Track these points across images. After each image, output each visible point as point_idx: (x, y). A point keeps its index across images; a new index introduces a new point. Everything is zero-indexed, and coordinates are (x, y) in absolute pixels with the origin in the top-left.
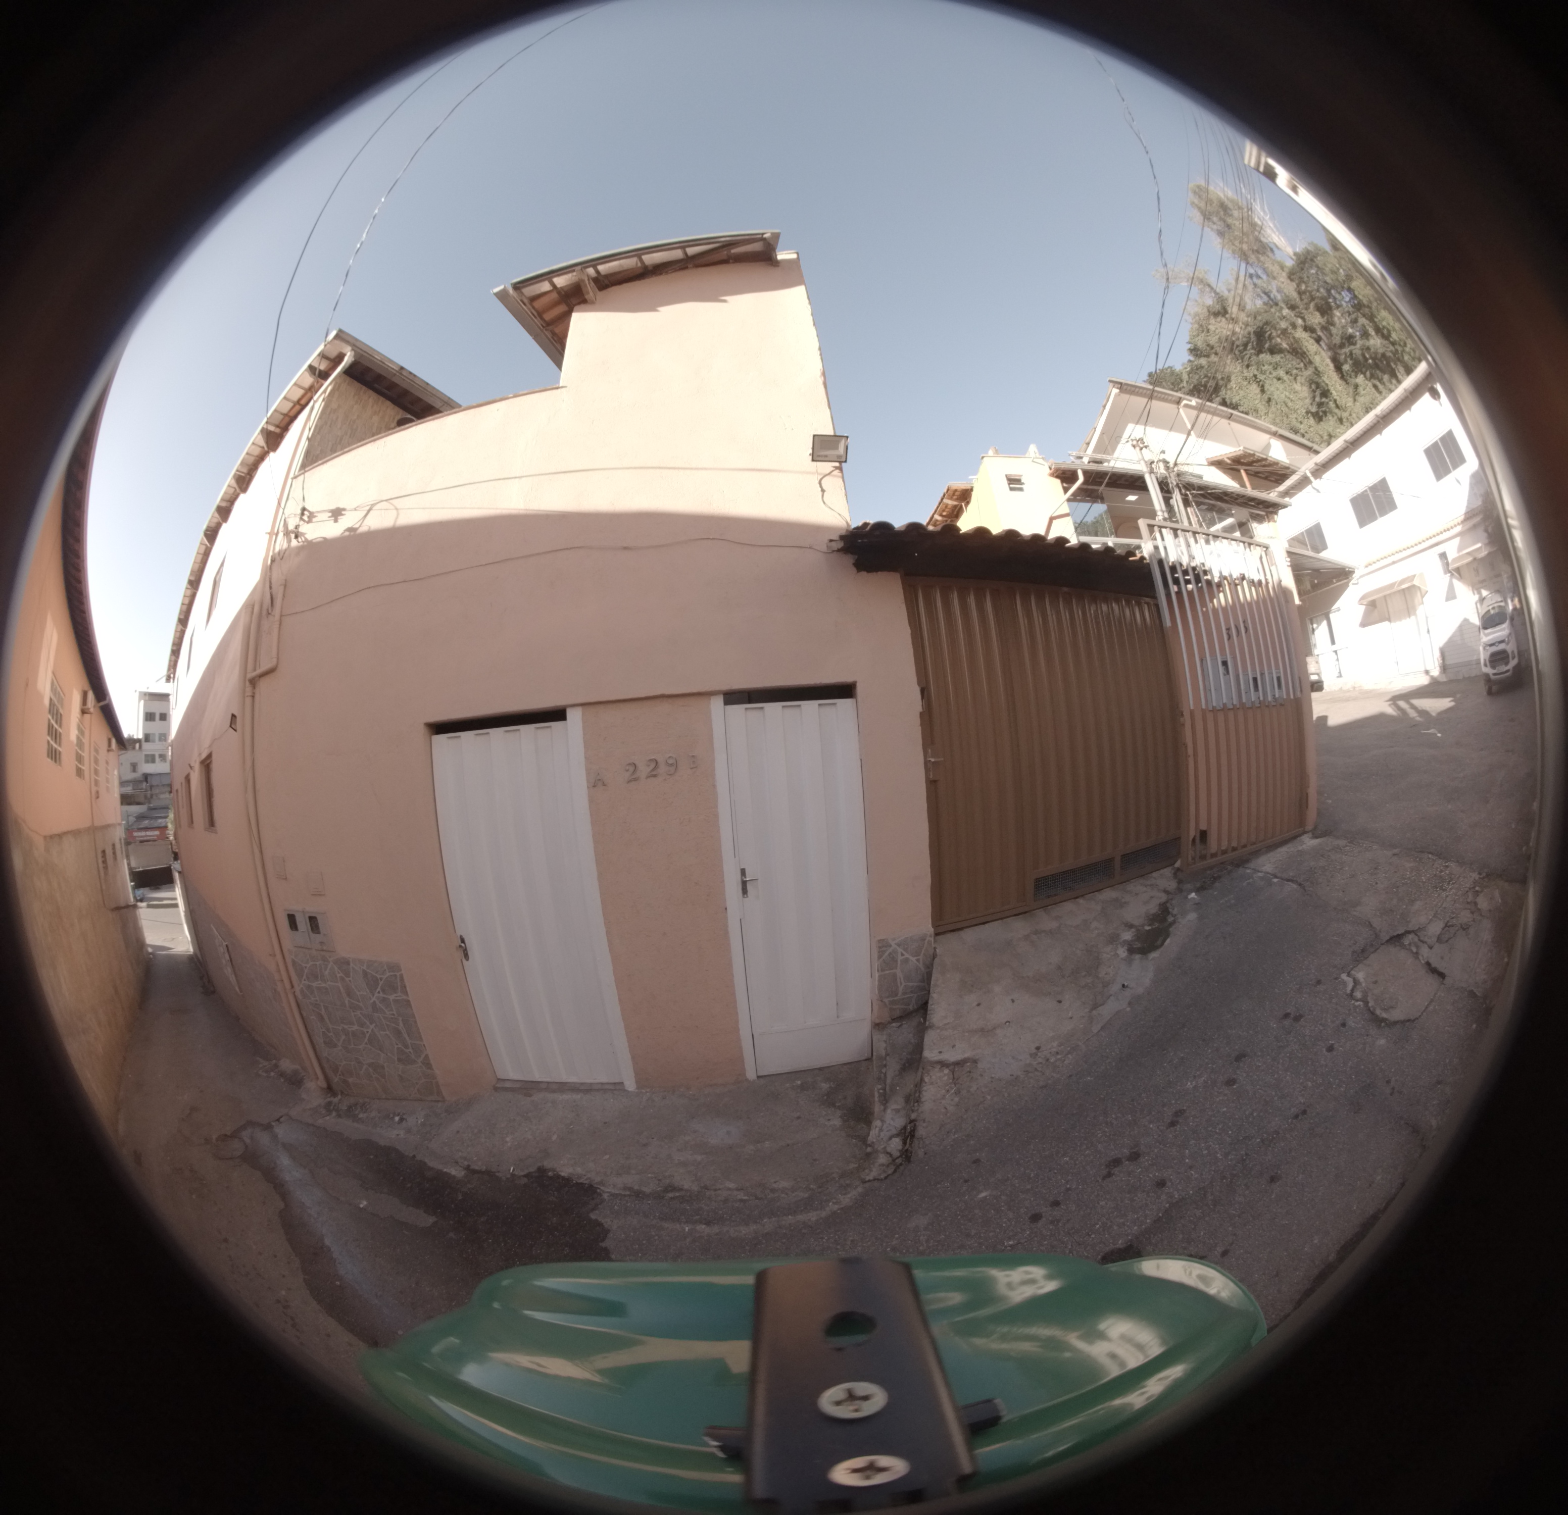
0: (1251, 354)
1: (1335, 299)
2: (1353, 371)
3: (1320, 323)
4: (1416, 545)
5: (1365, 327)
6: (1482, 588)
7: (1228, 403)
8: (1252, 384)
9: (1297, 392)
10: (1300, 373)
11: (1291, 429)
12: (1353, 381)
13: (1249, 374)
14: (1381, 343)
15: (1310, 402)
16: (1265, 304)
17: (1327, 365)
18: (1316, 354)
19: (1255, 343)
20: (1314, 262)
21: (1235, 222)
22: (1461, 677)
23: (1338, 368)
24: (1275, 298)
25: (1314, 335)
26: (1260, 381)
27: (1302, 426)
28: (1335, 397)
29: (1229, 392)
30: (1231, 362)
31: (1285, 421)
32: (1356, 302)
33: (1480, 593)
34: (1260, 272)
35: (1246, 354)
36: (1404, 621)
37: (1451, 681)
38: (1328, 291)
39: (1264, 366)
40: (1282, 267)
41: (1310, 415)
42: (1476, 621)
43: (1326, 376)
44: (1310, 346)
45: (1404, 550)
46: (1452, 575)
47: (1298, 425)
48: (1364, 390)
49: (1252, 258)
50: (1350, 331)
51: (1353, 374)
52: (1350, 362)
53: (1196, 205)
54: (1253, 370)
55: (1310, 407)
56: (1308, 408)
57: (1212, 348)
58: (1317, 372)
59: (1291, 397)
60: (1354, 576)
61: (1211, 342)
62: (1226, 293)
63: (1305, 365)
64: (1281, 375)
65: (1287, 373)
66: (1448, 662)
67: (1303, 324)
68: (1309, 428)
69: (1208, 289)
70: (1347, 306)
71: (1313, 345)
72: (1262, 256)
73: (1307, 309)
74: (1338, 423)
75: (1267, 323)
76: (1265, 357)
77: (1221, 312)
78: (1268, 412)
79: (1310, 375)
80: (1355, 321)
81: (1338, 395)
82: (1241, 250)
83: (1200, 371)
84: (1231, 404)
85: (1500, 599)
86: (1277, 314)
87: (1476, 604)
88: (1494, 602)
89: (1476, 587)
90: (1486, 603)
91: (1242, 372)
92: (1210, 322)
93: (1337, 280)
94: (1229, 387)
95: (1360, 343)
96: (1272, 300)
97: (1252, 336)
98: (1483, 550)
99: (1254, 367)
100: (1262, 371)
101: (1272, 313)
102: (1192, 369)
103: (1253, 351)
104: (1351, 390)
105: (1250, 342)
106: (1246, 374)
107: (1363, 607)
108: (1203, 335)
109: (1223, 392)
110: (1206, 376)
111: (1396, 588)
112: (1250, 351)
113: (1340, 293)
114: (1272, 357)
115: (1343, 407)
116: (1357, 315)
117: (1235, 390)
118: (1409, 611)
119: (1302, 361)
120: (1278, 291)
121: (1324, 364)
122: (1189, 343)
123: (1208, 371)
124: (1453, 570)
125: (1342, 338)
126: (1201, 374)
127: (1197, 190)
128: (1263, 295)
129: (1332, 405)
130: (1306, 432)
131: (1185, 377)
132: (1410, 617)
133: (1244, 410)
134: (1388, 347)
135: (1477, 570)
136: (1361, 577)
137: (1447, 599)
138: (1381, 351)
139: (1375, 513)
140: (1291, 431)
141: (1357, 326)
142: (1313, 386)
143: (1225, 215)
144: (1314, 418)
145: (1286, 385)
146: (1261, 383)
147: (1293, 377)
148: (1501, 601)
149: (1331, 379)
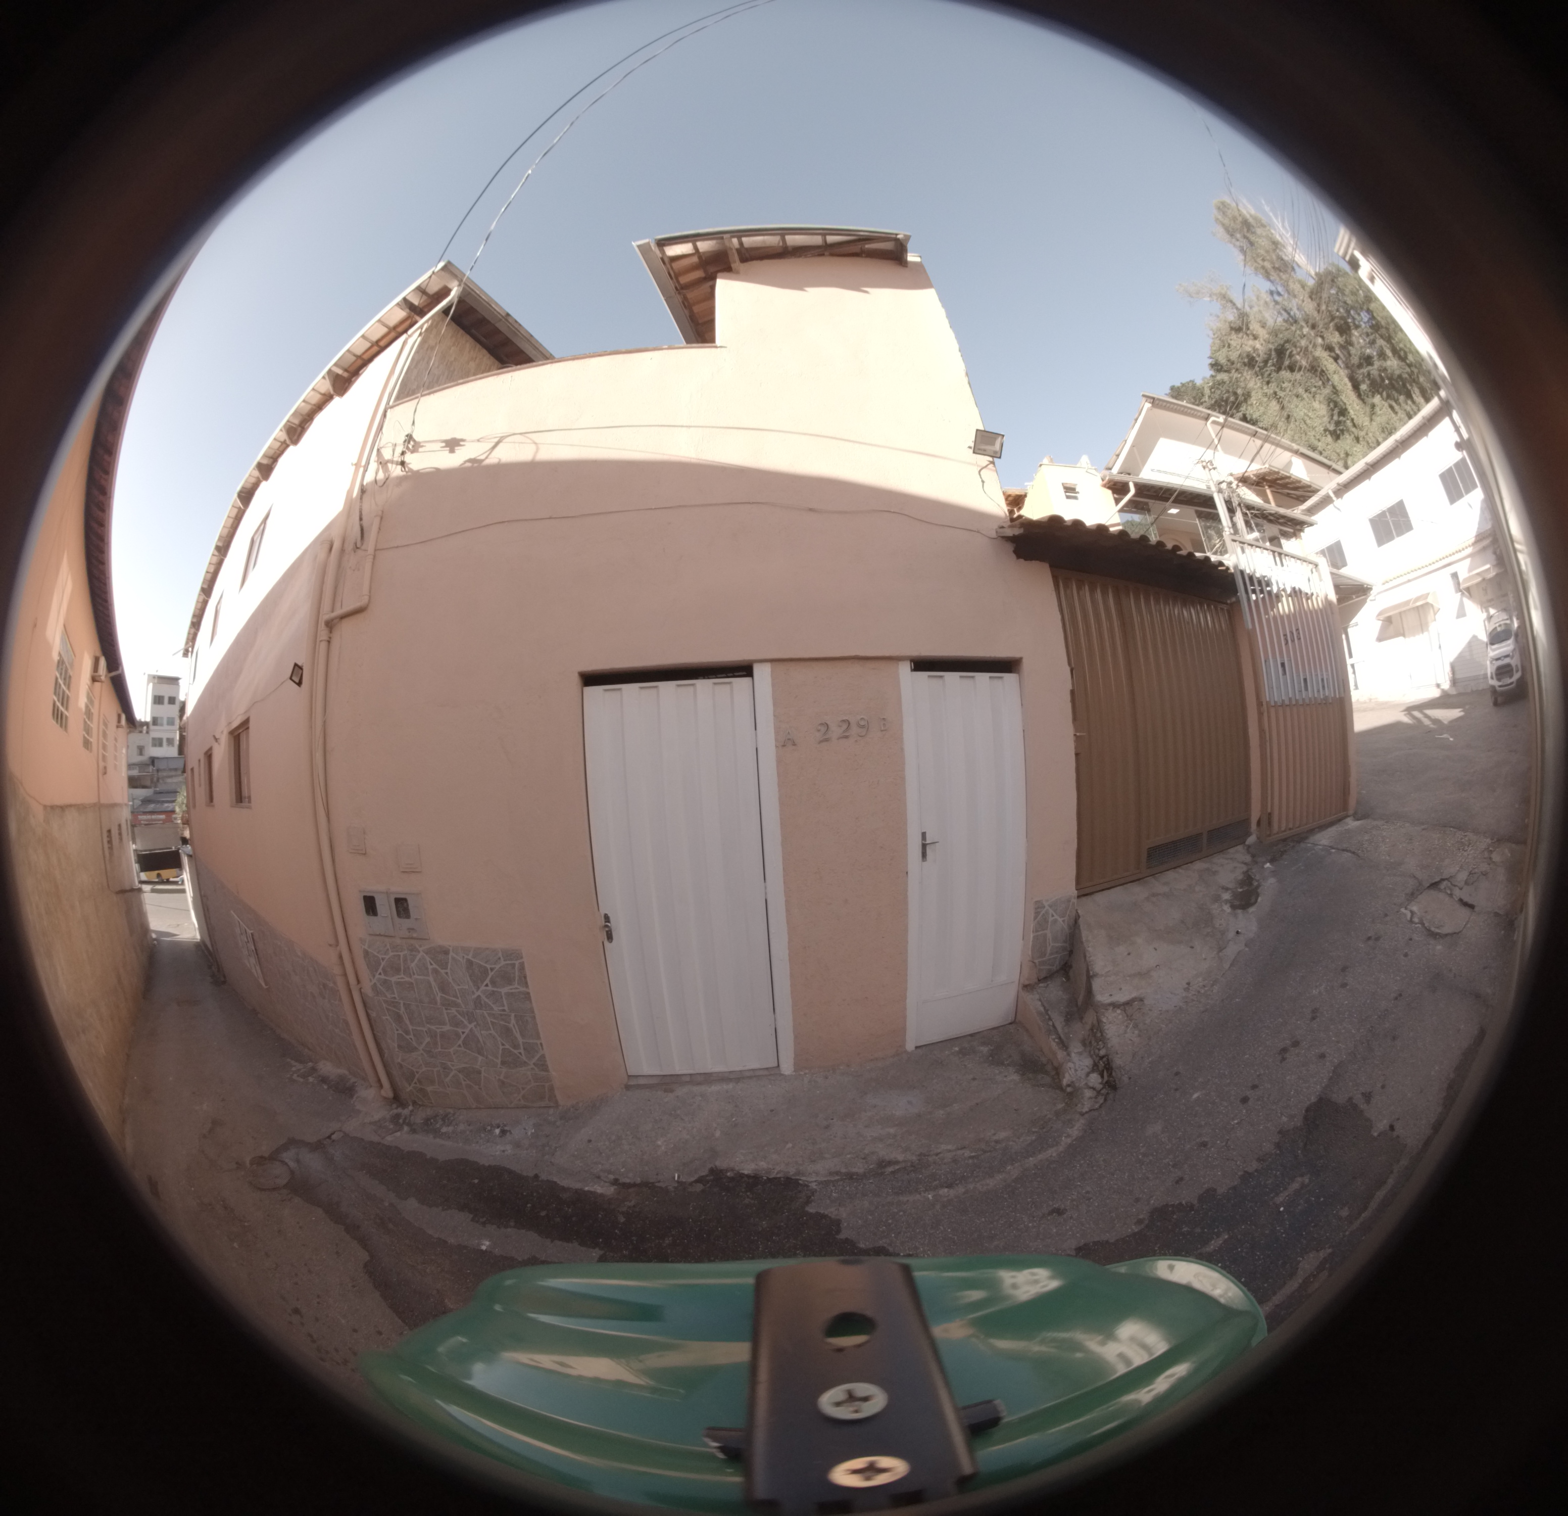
0: (1271, 370)
1: (1354, 319)
2: (1370, 391)
3: (1339, 343)
4: (1430, 564)
5: (1383, 349)
6: (1490, 606)
7: (1248, 419)
8: (1271, 400)
9: (1315, 410)
10: (1319, 391)
11: (1310, 446)
12: (1370, 401)
13: (1270, 391)
14: (1398, 365)
15: (1328, 420)
16: (1285, 321)
17: (1346, 384)
18: (1335, 373)
19: (1275, 360)
20: (1336, 283)
21: (1257, 240)
22: (1469, 690)
23: (1356, 387)
24: (1295, 315)
25: (1333, 354)
26: (1280, 397)
27: (1320, 444)
28: (1353, 416)
29: (1249, 407)
30: (1251, 378)
31: (1303, 439)
32: (1374, 322)
33: (1488, 611)
34: (1280, 289)
35: (1267, 371)
36: (1417, 637)
37: (1460, 694)
38: (1348, 312)
39: (1283, 383)
40: (1303, 286)
41: (1327, 433)
42: (1484, 638)
43: (1344, 396)
44: (1329, 365)
45: (1419, 569)
46: (1463, 594)
47: (1316, 443)
48: (1380, 410)
49: (1274, 275)
50: (1368, 351)
51: (1370, 393)
52: (1368, 382)
53: (1220, 222)
54: (1273, 386)
55: (1328, 426)
56: (1326, 426)
57: (1233, 363)
58: (1335, 391)
59: (1310, 414)
60: (1372, 592)
61: (1231, 358)
62: (1247, 309)
63: (1323, 383)
64: (1300, 392)
65: (1306, 391)
66: (1458, 676)
67: (1323, 343)
68: (1327, 446)
69: (1229, 305)
70: (1366, 327)
71: (1332, 364)
72: (1284, 274)
73: (1327, 329)
74: (1355, 441)
75: (1288, 341)
76: (1285, 374)
77: (1240, 328)
78: (1287, 429)
79: (1328, 394)
80: (1372, 343)
81: (1355, 415)
82: (1263, 267)
83: (1222, 387)
84: (1251, 420)
85: (1506, 617)
86: (1298, 332)
87: (1484, 621)
88: (1501, 619)
89: (1485, 605)
90: (1494, 620)
91: (1262, 388)
92: (1232, 338)
93: (1357, 301)
94: (1249, 403)
95: (1377, 364)
96: (1292, 317)
97: (1273, 353)
98: (1492, 571)
99: (1273, 384)
100: (1281, 388)
101: (1292, 331)
102: (1214, 384)
103: (1273, 368)
104: (1368, 409)
105: (1270, 359)
106: (1266, 391)
107: (1380, 622)
108: (1224, 350)
109: (1243, 408)
110: (1228, 392)
111: (1411, 605)
112: (1270, 368)
113: (1359, 314)
114: (1292, 374)
115: (1360, 426)
116: (1375, 337)
117: (1255, 406)
118: (1422, 627)
119: (1321, 379)
120: (1298, 309)
121: (1342, 383)
122: (1210, 358)
123: (1229, 387)
124: (1464, 589)
125: (1360, 359)
126: (1223, 389)
127: (1221, 207)
128: (1283, 312)
129: (1349, 423)
130: (1324, 450)
131: (1207, 392)
132: (1423, 633)
133: (1264, 426)
134: (1404, 369)
135: (1485, 590)
136: (1379, 593)
137: (1458, 617)
138: (1397, 372)
139: (1391, 532)
140: (1309, 448)
141: (1375, 348)
142: (1332, 405)
143: (1248, 231)
144: (1332, 436)
145: (1305, 403)
146: (1281, 400)
147: (1312, 395)
148: (1507, 619)
149: (1349, 397)
